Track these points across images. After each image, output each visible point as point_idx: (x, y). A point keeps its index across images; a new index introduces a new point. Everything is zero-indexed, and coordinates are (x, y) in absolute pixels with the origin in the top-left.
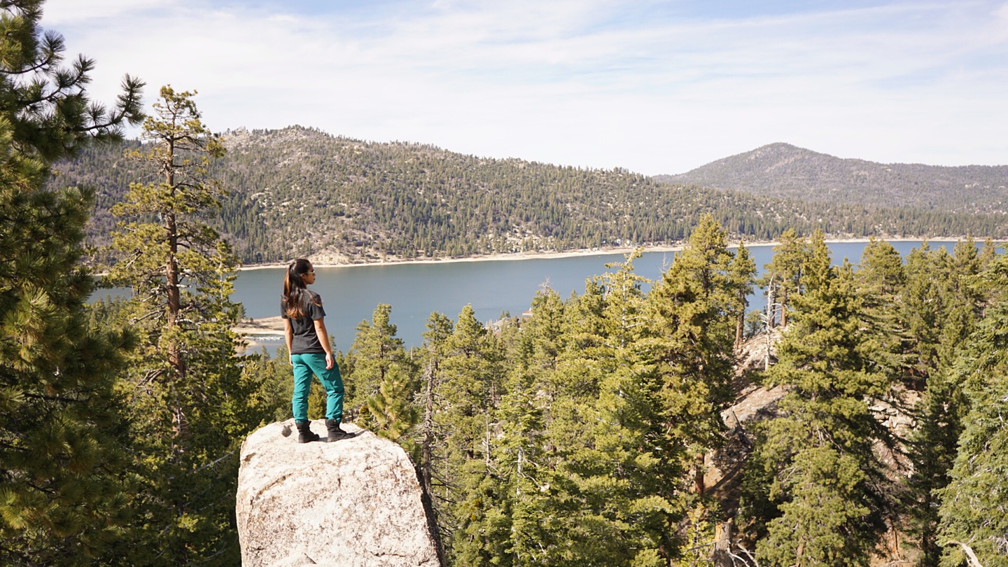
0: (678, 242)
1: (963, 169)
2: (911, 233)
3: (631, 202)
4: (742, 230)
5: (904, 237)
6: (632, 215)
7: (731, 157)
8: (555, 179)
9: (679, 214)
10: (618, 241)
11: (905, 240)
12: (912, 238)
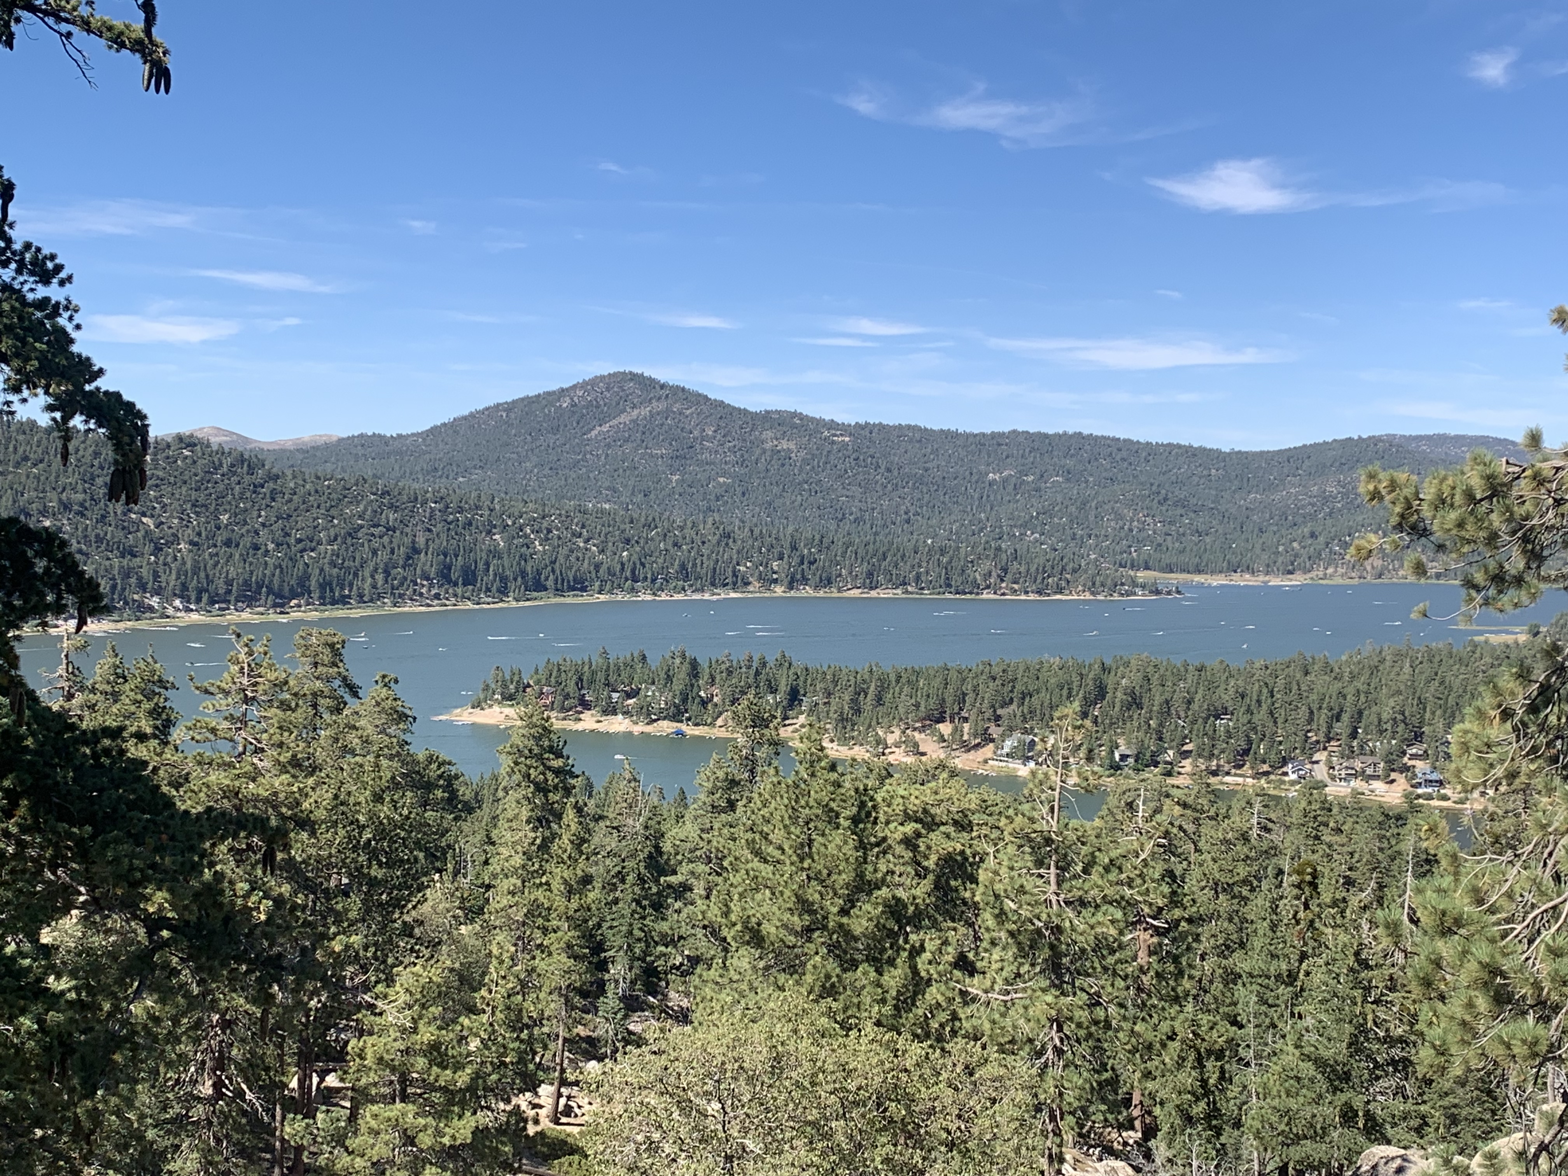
0: (294, 602)
1: (997, 438)
2: (805, 580)
3: (197, 514)
4: (445, 575)
5: (791, 588)
6: (195, 544)
7: (522, 399)
8: (26, 459)
9: (310, 542)
10: (154, 601)
11: (792, 593)
12: (808, 591)
